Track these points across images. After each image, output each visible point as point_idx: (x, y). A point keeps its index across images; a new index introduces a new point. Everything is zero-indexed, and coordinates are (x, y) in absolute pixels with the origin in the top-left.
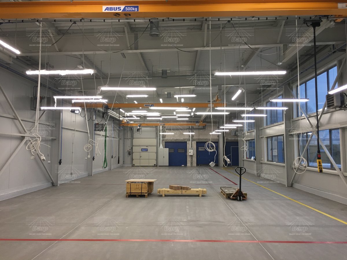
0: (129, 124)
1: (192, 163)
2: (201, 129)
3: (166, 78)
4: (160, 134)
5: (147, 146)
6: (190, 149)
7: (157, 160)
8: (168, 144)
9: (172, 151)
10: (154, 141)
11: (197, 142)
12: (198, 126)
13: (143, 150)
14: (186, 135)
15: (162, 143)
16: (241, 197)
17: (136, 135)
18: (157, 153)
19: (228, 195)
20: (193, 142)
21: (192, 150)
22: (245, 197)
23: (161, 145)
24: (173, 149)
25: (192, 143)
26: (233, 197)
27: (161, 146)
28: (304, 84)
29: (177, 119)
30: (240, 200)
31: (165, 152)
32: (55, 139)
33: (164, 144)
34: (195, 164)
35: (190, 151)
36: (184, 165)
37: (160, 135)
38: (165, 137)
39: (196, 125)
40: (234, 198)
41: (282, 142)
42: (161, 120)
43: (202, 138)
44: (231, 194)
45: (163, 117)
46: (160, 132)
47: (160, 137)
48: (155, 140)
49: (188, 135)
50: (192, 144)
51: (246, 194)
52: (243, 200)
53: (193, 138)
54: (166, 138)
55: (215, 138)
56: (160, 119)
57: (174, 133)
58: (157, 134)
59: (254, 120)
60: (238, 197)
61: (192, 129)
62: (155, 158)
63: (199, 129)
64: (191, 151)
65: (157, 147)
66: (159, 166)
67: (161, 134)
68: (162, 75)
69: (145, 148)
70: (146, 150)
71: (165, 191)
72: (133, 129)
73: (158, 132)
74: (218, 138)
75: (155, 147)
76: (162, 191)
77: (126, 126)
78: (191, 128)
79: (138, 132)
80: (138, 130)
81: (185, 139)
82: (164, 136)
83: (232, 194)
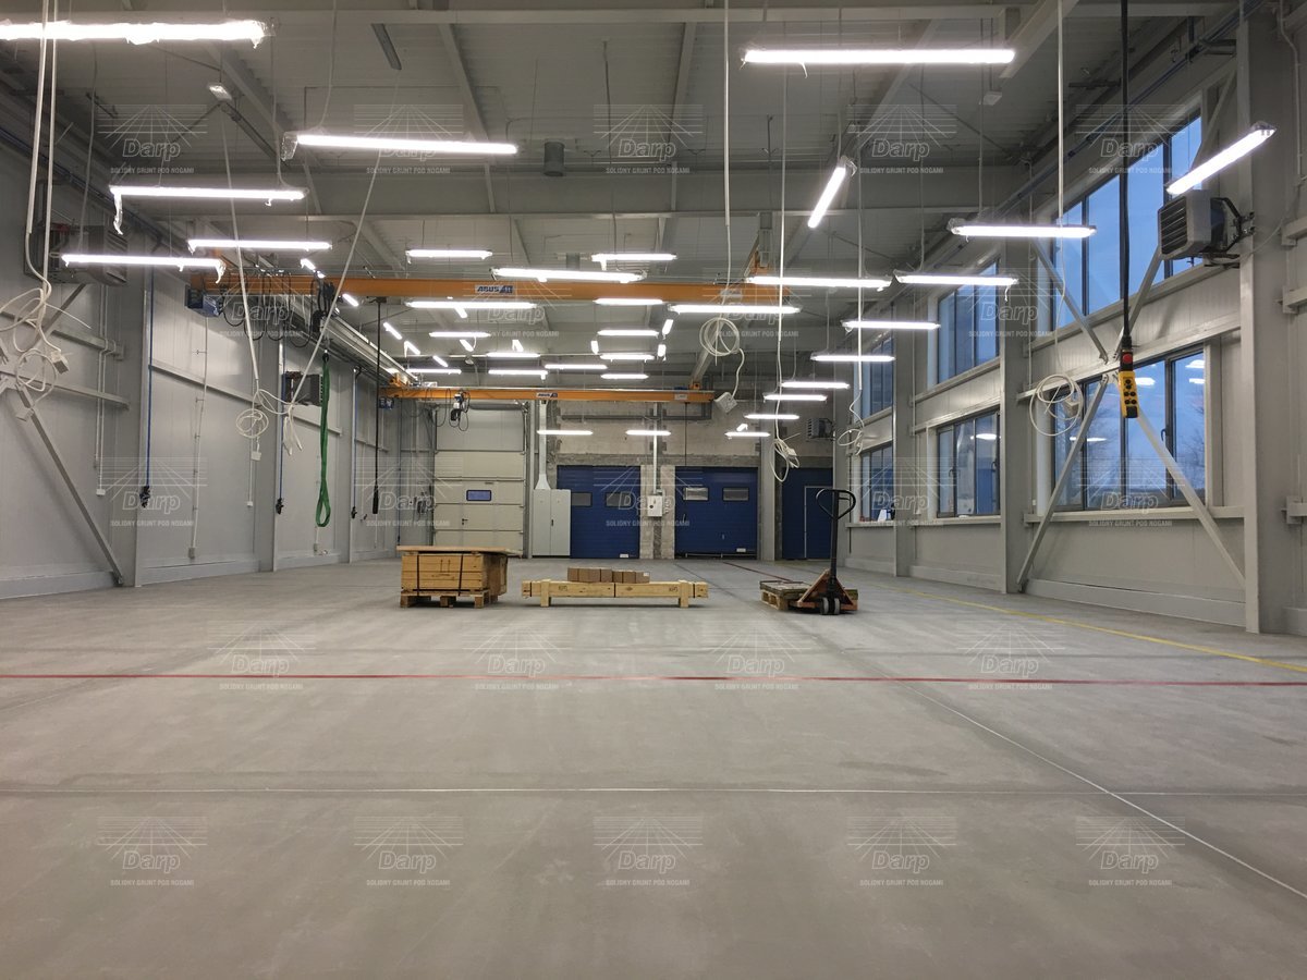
0: (419, 391)
1: (657, 547)
2: (694, 419)
3: (561, 175)
4: (539, 432)
5: (488, 482)
6: (652, 494)
7: (526, 534)
8: (569, 475)
9: (585, 501)
10: (515, 464)
11: (677, 469)
12: (680, 402)
13: (472, 496)
14: (639, 438)
15: (547, 469)
16: (837, 601)
17: (447, 434)
18: (526, 506)
19: (787, 597)
20: (663, 468)
21: (659, 499)
22: (850, 603)
23: (542, 477)
24: (589, 495)
25: (658, 470)
26: (804, 601)
27: (543, 483)
28: (1080, 204)
29: (605, 376)
30: (831, 612)
31: (556, 505)
32: (124, 407)
33: (555, 473)
34: (669, 549)
35: (651, 500)
36: (627, 556)
37: (537, 436)
38: (558, 448)
39: (677, 397)
40: (811, 605)
41: (993, 471)
42: (543, 378)
43: (701, 451)
44: (799, 592)
45: (550, 366)
46: (537, 428)
47: (537, 446)
48: (520, 459)
49: (646, 438)
50: (658, 476)
51: (855, 593)
52: (843, 612)
53: (665, 453)
54: (564, 450)
55: (747, 454)
56: (539, 377)
57: (592, 430)
58: (526, 433)
59: (892, 354)
60: (826, 600)
61: (660, 418)
62: (520, 527)
63: (686, 419)
64: (656, 504)
65: (528, 483)
66: (534, 557)
67: (543, 432)
68: (546, 161)
69: (482, 486)
70: (486, 496)
71: (550, 585)
72: (434, 413)
73: (532, 426)
74: (758, 454)
75: (521, 486)
76: (540, 585)
77: (408, 399)
78: (655, 414)
79: (455, 423)
80: (455, 414)
81: (634, 457)
82: (553, 443)
83: (803, 591)
